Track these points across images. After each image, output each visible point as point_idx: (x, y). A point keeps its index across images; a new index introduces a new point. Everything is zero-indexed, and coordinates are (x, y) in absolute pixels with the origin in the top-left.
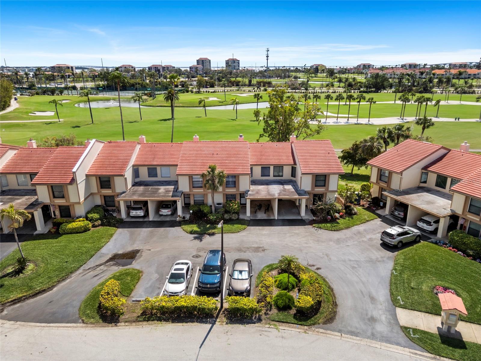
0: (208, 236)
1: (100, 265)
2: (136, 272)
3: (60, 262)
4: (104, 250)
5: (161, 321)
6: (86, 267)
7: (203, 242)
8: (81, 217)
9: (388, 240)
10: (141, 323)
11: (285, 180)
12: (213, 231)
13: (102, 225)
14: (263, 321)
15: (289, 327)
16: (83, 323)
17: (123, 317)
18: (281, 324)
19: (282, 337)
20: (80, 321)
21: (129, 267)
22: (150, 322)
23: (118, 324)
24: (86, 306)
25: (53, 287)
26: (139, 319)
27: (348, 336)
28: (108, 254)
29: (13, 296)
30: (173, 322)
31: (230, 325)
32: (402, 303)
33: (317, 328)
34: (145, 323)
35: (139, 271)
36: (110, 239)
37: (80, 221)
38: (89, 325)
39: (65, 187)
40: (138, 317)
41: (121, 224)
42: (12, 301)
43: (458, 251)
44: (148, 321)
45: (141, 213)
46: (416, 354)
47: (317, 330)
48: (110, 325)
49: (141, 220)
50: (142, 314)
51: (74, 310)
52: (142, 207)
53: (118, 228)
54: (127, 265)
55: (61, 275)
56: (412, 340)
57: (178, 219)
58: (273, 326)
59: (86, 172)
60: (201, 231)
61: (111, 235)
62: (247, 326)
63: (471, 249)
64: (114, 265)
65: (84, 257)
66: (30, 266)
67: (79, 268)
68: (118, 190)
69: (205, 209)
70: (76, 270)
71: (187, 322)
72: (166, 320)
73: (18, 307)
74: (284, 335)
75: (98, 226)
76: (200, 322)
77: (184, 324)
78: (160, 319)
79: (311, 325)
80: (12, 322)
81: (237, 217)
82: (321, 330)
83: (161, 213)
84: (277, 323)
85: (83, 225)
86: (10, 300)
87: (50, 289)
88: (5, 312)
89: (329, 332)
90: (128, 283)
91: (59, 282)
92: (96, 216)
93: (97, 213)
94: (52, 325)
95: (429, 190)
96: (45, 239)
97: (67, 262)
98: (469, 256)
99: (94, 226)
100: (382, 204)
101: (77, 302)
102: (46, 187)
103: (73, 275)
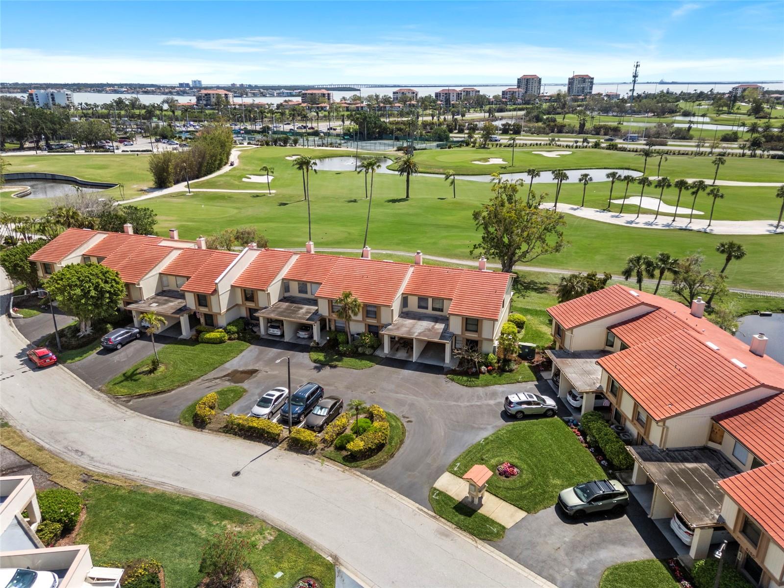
0: (329, 368)
1: (217, 378)
2: (241, 390)
3: (187, 369)
4: (227, 365)
5: (236, 435)
6: (206, 377)
7: (320, 373)
8: (221, 328)
10: (220, 433)
12: (337, 363)
13: (238, 339)
14: (316, 455)
15: (334, 464)
16: (180, 423)
17: (210, 426)
18: (329, 460)
20: (178, 421)
21: (240, 384)
22: (227, 435)
23: (203, 430)
24: (187, 411)
25: (173, 390)
26: (220, 430)
27: (377, 483)
28: (229, 369)
29: (140, 392)
30: (244, 439)
31: (287, 452)
32: (456, 469)
33: (356, 470)
34: (223, 434)
35: (245, 390)
36: (238, 354)
37: (218, 332)
38: (183, 426)
39: (208, 297)
40: (221, 428)
41: (256, 340)
42: (138, 395)
43: (581, 435)
44: (226, 433)
45: (277, 332)
46: (421, 510)
48: (198, 430)
49: (278, 339)
50: (225, 427)
51: (178, 412)
52: (278, 326)
53: (252, 344)
54: (238, 383)
55: (183, 381)
56: (430, 499)
57: (312, 344)
58: (319, 461)
59: (232, 283)
60: (325, 361)
61: (241, 351)
62: (299, 455)
64: (228, 380)
65: (207, 368)
66: (162, 368)
67: (199, 377)
68: (261, 304)
69: (341, 338)
70: (196, 379)
71: (255, 441)
72: (240, 436)
73: (141, 401)
75: (234, 339)
76: (265, 444)
77: (252, 442)
78: (235, 434)
79: (352, 467)
80: (132, 412)
81: (370, 353)
83: (298, 335)
84: (326, 459)
85: (219, 336)
86: (138, 394)
87: (169, 391)
88: (131, 403)
89: (363, 476)
90: (229, 399)
91: (179, 386)
92: (234, 329)
93: (236, 326)
94: (157, 420)
96: (184, 345)
97: (192, 370)
98: (586, 442)
99: (230, 339)
101: (184, 407)
102: (193, 294)
103: (192, 384)
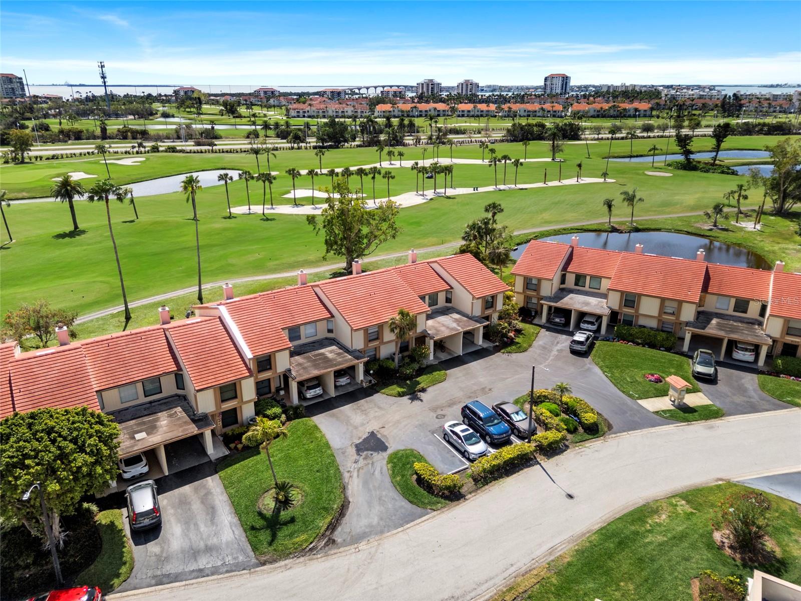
0: (422, 393)
1: (358, 461)
2: (408, 451)
4: (335, 446)
7: (425, 400)
9: (578, 348)
11: (440, 308)
12: (420, 386)
13: (291, 418)
14: (570, 446)
15: (591, 442)
16: (435, 511)
18: (584, 443)
19: (597, 451)
20: (429, 510)
21: (389, 450)
23: (466, 498)
25: (346, 498)
26: (479, 486)
29: (322, 524)
31: (551, 460)
32: (637, 396)
33: (608, 435)
36: (321, 432)
38: (444, 510)
39: (238, 383)
40: (476, 484)
42: (327, 529)
43: (629, 342)
44: (487, 484)
45: (318, 391)
46: (678, 426)
47: (610, 436)
49: (321, 400)
50: (475, 481)
53: (308, 416)
54: (385, 450)
55: (337, 485)
56: (666, 418)
57: (364, 385)
58: (580, 447)
60: (408, 390)
61: (317, 428)
62: (563, 454)
63: (638, 338)
67: (340, 472)
68: (279, 369)
69: (391, 365)
70: (341, 475)
74: (596, 449)
75: (285, 423)
76: (528, 467)
77: (518, 473)
79: (604, 435)
82: (613, 436)
84: (581, 444)
86: (324, 528)
89: (619, 434)
91: (343, 492)
95: (571, 291)
98: (638, 344)
100: (533, 313)
102: (212, 390)
103: (347, 481)
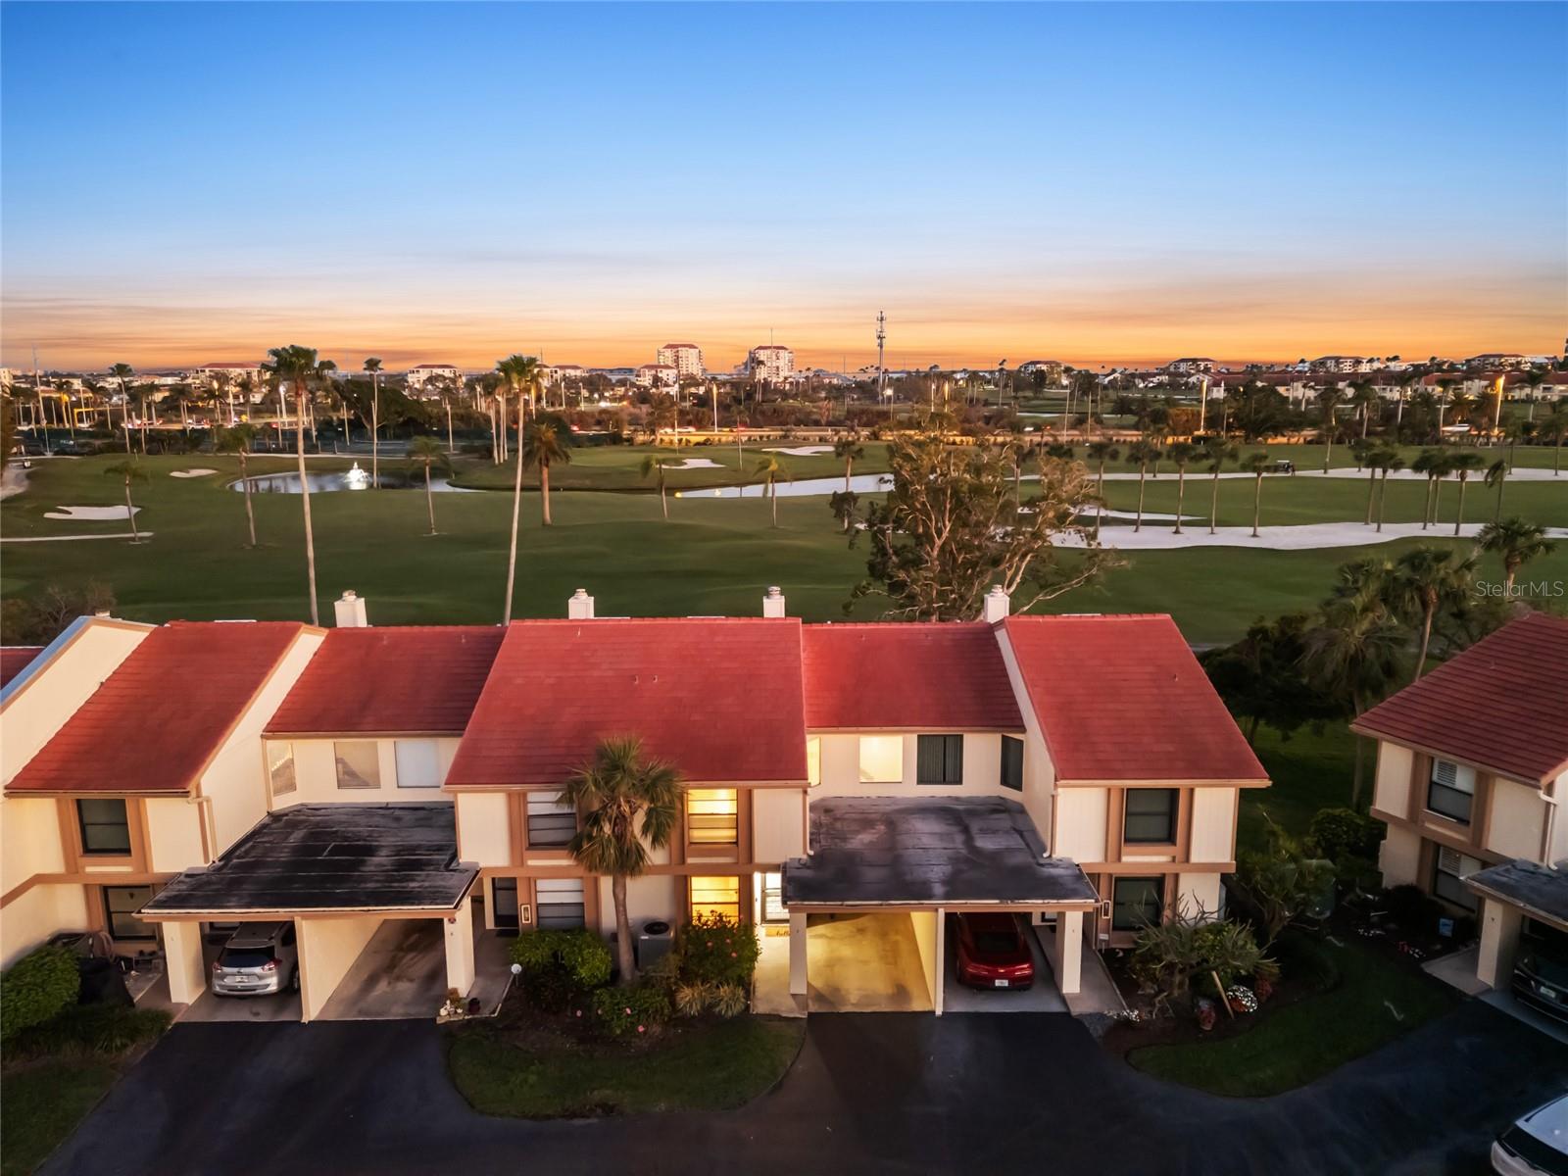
11: (970, 800)
45: (268, 979)
49: (264, 1016)
52: (272, 948)
57: (442, 1011)
69: (583, 963)
100: (1446, 928)
